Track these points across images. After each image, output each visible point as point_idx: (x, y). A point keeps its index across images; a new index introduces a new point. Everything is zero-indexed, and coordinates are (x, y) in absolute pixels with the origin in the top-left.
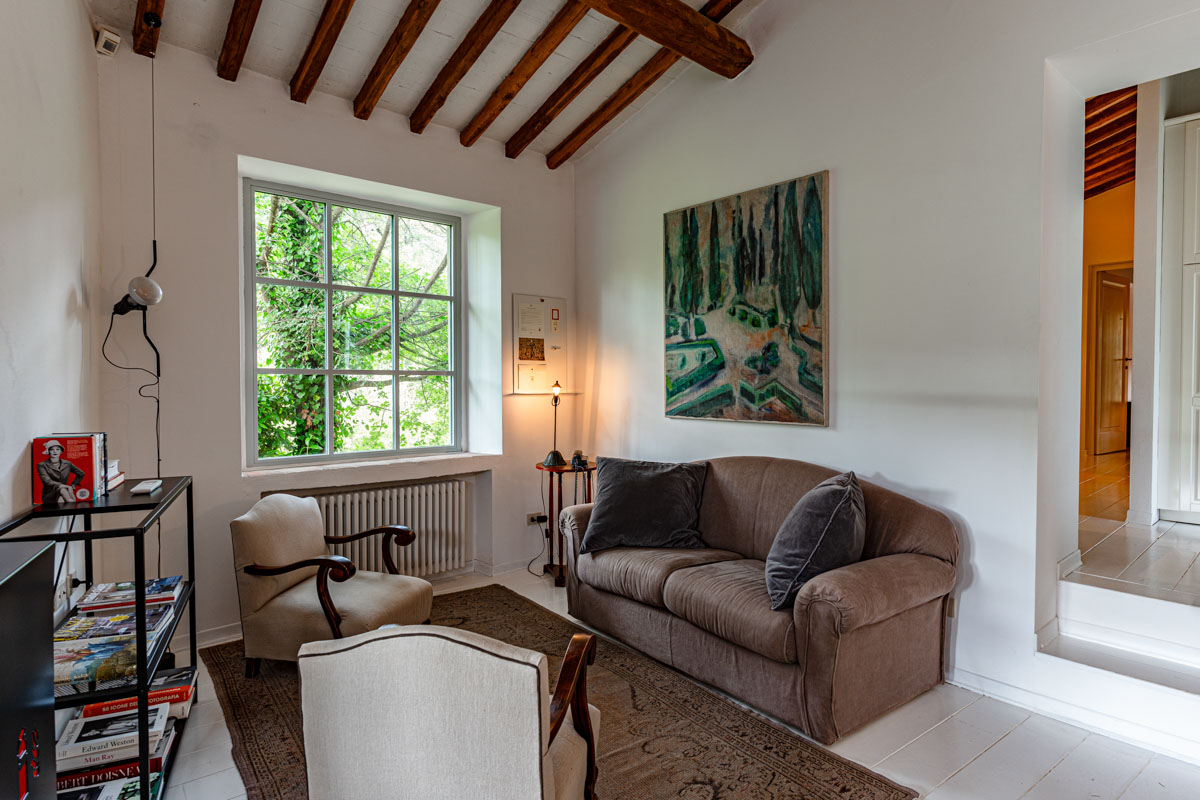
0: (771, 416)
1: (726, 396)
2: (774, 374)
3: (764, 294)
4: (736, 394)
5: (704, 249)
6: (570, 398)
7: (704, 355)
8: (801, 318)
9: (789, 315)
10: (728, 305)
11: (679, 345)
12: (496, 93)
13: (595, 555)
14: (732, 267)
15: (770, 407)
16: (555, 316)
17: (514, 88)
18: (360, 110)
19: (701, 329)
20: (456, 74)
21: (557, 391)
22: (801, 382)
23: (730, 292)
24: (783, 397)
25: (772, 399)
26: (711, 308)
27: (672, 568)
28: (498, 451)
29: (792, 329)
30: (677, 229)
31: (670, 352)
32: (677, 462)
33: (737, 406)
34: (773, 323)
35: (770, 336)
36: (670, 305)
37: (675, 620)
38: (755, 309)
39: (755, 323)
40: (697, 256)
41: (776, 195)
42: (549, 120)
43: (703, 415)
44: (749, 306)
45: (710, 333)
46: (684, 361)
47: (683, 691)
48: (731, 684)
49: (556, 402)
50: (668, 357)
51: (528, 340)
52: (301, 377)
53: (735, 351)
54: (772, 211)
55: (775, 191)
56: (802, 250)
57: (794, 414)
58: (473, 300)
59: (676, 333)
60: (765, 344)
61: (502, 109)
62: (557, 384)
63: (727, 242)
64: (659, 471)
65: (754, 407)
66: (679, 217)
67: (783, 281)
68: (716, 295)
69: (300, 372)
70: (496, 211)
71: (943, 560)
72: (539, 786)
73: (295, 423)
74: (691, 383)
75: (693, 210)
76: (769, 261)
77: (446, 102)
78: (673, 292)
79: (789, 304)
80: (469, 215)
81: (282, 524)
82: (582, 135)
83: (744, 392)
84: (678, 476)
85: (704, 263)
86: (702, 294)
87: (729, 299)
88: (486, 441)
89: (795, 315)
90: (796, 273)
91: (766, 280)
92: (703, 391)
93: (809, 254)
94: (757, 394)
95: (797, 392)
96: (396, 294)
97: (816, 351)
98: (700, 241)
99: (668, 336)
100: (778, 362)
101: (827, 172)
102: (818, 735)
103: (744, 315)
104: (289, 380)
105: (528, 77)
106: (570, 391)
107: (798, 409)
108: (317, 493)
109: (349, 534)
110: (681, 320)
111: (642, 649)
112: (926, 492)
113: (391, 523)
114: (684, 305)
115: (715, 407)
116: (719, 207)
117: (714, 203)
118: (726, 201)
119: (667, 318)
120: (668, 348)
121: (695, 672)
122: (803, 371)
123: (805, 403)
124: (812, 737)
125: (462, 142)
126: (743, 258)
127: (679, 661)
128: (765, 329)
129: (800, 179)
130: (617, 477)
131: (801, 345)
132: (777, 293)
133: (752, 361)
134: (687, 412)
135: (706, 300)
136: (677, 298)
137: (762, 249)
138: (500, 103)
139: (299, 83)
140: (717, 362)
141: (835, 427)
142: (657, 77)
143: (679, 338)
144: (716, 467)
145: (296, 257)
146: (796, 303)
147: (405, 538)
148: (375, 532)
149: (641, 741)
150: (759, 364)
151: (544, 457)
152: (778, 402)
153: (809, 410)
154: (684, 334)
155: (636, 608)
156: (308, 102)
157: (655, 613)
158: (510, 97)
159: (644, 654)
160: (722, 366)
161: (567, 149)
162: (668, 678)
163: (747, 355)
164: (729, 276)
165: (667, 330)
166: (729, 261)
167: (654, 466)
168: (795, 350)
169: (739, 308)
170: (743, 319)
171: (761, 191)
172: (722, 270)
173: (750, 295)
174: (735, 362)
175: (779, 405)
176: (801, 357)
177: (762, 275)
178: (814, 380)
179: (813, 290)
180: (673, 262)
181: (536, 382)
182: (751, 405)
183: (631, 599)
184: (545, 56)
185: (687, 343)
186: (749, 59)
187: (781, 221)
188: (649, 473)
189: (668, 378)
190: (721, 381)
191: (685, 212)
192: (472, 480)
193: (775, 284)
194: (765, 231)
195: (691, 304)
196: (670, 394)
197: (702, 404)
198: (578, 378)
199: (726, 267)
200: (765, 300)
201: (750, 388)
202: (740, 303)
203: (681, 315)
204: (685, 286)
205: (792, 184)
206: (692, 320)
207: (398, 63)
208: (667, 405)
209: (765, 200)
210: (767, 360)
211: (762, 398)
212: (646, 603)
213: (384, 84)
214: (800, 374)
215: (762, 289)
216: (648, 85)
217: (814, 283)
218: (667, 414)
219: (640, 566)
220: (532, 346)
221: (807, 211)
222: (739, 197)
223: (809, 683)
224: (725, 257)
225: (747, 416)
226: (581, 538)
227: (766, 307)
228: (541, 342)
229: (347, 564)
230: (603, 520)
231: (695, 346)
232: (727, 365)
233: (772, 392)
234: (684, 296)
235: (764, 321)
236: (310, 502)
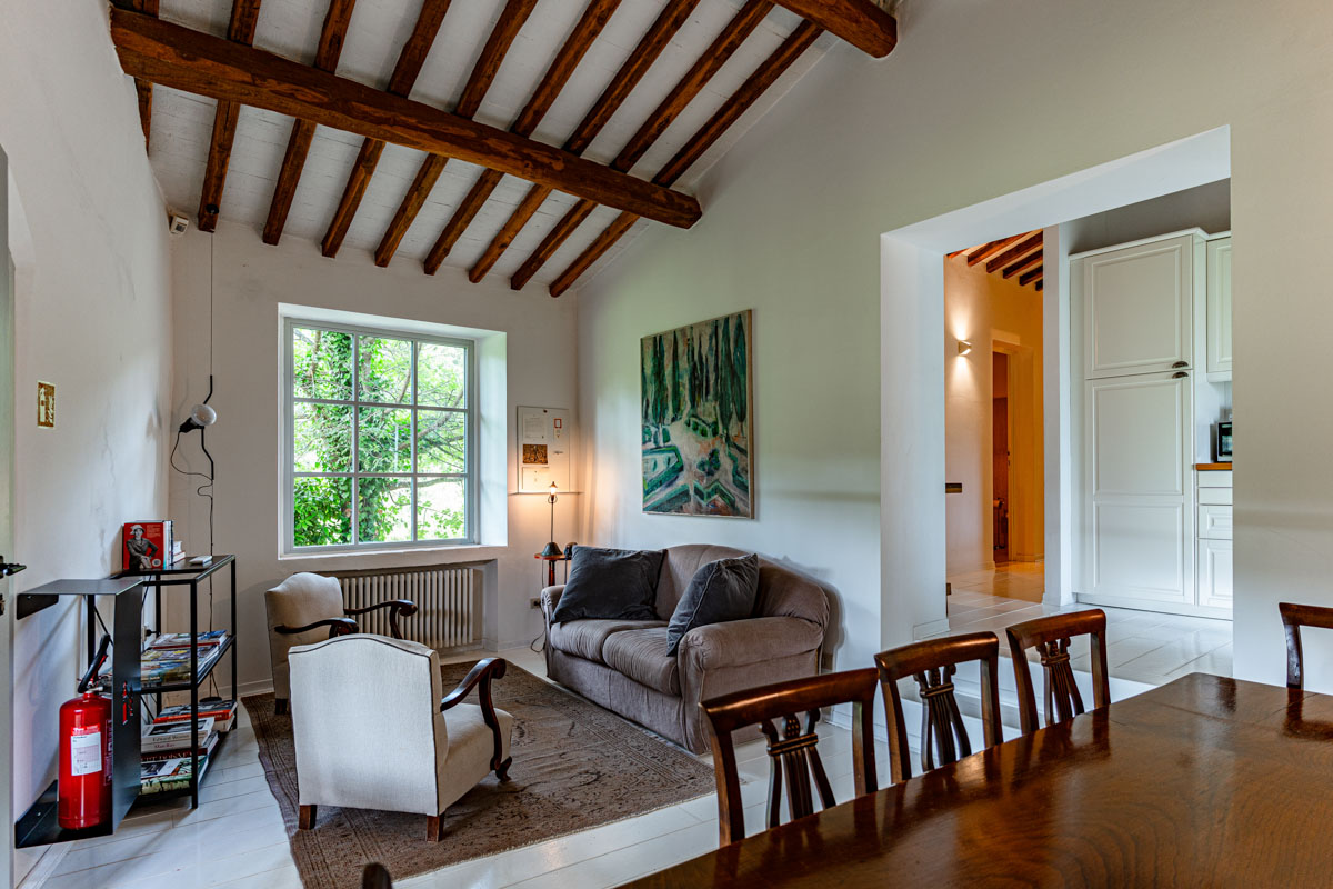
0: (716, 511)
1: (685, 493)
2: (716, 476)
3: (709, 408)
4: (692, 492)
5: (668, 370)
6: (573, 496)
7: (669, 460)
8: (734, 431)
9: (726, 426)
10: (685, 417)
11: (652, 451)
12: (494, 242)
13: (561, 626)
14: (687, 386)
15: (714, 503)
16: (558, 425)
17: (507, 240)
18: (380, 259)
19: (667, 439)
20: (455, 232)
21: (553, 491)
22: (734, 482)
23: (687, 407)
24: (723, 495)
25: (716, 496)
26: (673, 420)
27: (612, 631)
28: (503, 543)
29: (728, 438)
30: (649, 352)
31: (646, 457)
32: (638, 550)
33: (692, 503)
34: (715, 433)
35: (713, 444)
36: (645, 416)
37: (613, 672)
38: (704, 422)
39: (704, 434)
40: (664, 375)
41: (716, 327)
42: (542, 262)
43: (669, 510)
44: (700, 419)
45: (674, 441)
46: (655, 464)
47: (612, 725)
48: (645, 719)
49: (553, 499)
50: (645, 461)
51: (531, 446)
52: (345, 478)
53: (690, 457)
54: (714, 341)
55: (715, 324)
56: (734, 374)
57: (730, 509)
58: (484, 412)
59: (650, 441)
60: (710, 451)
61: (500, 255)
62: (553, 485)
63: (684, 364)
64: (620, 556)
65: (704, 503)
66: (651, 342)
67: (721, 398)
68: (677, 409)
69: (343, 475)
70: (501, 337)
71: (811, 621)
73: (340, 522)
74: (661, 483)
75: (660, 337)
76: (712, 382)
77: (451, 252)
78: (647, 405)
79: (726, 419)
80: (481, 339)
81: (306, 597)
83: (697, 491)
84: (635, 560)
85: (668, 383)
86: (667, 408)
87: (685, 413)
88: (494, 535)
89: (730, 427)
90: (730, 392)
91: (710, 397)
92: (669, 490)
93: (738, 377)
94: (705, 492)
95: (732, 491)
96: (415, 408)
97: (744, 457)
98: (665, 364)
99: (644, 443)
100: (719, 465)
101: (750, 311)
102: (692, 747)
103: (695, 427)
104: (335, 482)
105: (517, 232)
106: (572, 490)
107: (733, 504)
108: (341, 575)
109: (361, 607)
110: (653, 429)
111: (592, 698)
112: (815, 570)
113: (399, 598)
114: (655, 418)
115: (675, 504)
116: (679, 336)
117: (675, 332)
118: (683, 330)
119: (644, 427)
120: (644, 453)
121: (624, 713)
122: (736, 473)
123: (737, 500)
124: (690, 750)
125: (470, 280)
126: (695, 378)
127: (615, 705)
128: (710, 438)
129: (732, 315)
130: (585, 561)
131: (734, 452)
132: (718, 408)
133: (702, 465)
134: (658, 508)
135: (670, 413)
136: (650, 411)
137: (708, 372)
138: (496, 251)
139: (329, 244)
140: (678, 466)
141: (758, 520)
143: (651, 445)
144: (673, 559)
145: (342, 370)
146: (730, 417)
147: (408, 610)
148: (385, 605)
150: (707, 467)
151: (544, 549)
152: (720, 499)
153: (739, 505)
154: (656, 442)
155: (589, 666)
156: (336, 256)
157: (600, 668)
158: (504, 246)
160: (681, 469)
161: (565, 282)
162: (605, 718)
163: (698, 460)
164: (685, 393)
165: (644, 437)
166: (685, 380)
167: (617, 552)
168: (730, 455)
169: (693, 419)
170: (695, 429)
171: (706, 323)
172: (681, 388)
173: (700, 409)
174: (690, 466)
175: (720, 502)
176: (734, 462)
177: (707, 393)
178: (745, 481)
179: (741, 408)
180: (648, 381)
181: (537, 482)
182: (702, 502)
183: (584, 658)
184: (519, 226)
185: (658, 449)
186: (700, 213)
187: (720, 350)
188: (612, 558)
189: (644, 479)
190: (682, 481)
191: (655, 338)
192: (482, 568)
193: (716, 401)
194: (709, 357)
195: (660, 417)
196: (646, 493)
197: (669, 501)
198: (579, 480)
199: (684, 386)
200: (710, 415)
201: (701, 487)
202: (693, 416)
203: (653, 425)
204: (656, 400)
205: (727, 320)
206: (661, 430)
207: (406, 227)
208: (644, 502)
209: (709, 331)
210: (711, 465)
211: (709, 495)
212: (594, 661)
213: (397, 241)
214: (734, 476)
215: (707, 405)
216: (622, 232)
217: (741, 401)
218: (644, 509)
219: (587, 633)
220: (535, 452)
221: (736, 342)
222: (692, 328)
223: (687, 708)
224: (682, 377)
225: (699, 511)
226: (554, 610)
227: (710, 420)
228: (544, 447)
229: (352, 624)
230: (571, 596)
231: (663, 452)
232: (686, 467)
233: (716, 490)
234: (655, 409)
235: (709, 431)
236: (333, 581)
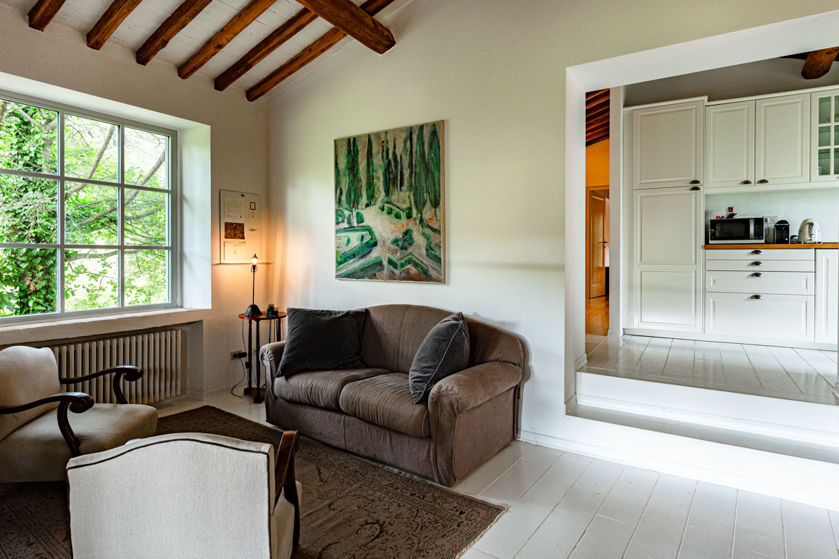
0: (409, 278)
1: (379, 264)
2: (410, 250)
3: (403, 197)
4: (385, 263)
5: (362, 165)
6: (264, 266)
7: (363, 237)
8: (428, 213)
9: (420, 211)
10: (379, 203)
11: (345, 230)
12: (209, 42)
13: (287, 379)
14: (382, 179)
15: (408, 272)
16: (253, 208)
17: (224, 41)
18: (93, 41)
19: (360, 219)
20: (178, 25)
21: (255, 261)
22: (427, 255)
23: (381, 195)
24: (416, 265)
25: (409, 266)
26: (367, 205)
27: (345, 383)
28: (208, 306)
29: (421, 221)
30: (343, 151)
31: (338, 235)
32: (346, 310)
33: (385, 271)
34: (409, 216)
35: (407, 225)
36: (339, 202)
37: (347, 418)
38: (397, 207)
39: (398, 216)
40: (358, 170)
41: (411, 133)
42: (249, 67)
43: (362, 277)
44: (393, 205)
45: (367, 222)
46: (349, 240)
47: (354, 465)
48: (387, 457)
49: (254, 269)
50: (338, 238)
51: (232, 224)
52: (24, 250)
53: (384, 235)
54: (408, 144)
55: (410, 131)
56: (428, 170)
57: (423, 276)
58: (187, 193)
59: (343, 221)
60: (404, 230)
61: (213, 55)
62: (255, 256)
63: (378, 161)
64: (333, 316)
65: (397, 272)
66: (345, 143)
67: (415, 189)
68: (371, 197)
69: (24, 246)
70: (208, 128)
71: (514, 364)
72: (267, 537)
73: (18, 288)
74: (354, 256)
75: (355, 139)
76: (406, 176)
77: (168, 45)
78: (341, 193)
79: (420, 205)
80: (183, 130)
81: (21, 371)
82: (275, 79)
83: (390, 262)
84: (346, 319)
85: (362, 175)
86: (361, 195)
87: (379, 200)
88: (197, 299)
89: (424, 212)
90: (424, 185)
91: (404, 188)
92: (362, 261)
93: (433, 173)
94: (399, 263)
95: (425, 262)
96: (122, 186)
97: (437, 235)
98: (360, 160)
99: (337, 223)
100: (412, 242)
101: (443, 121)
102: (444, 481)
103: (390, 210)
104: (12, 253)
105: (235, 35)
106: (264, 261)
107: (426, 273)
108: (51, 344)
109: (80, 375)
110: (347, 213)
111: (323, 440)
112: (504, 323)
113: (117, 365)
114: (349, 203)
115: (371, 272)
116: (373, 139)
117: (369, 135)
118: (377, 135)
119: (337, 211)
120: (337, 231)
121: (362, 452)
122: (429, 248)
123: (430, 269)
124: (441, 483)
125: (180, 75)
126: (389, 173)
127: (350, 446)
128: (404, 220)
129: (427, 124)
130: (303, 322)
131: (428, 231)
132: (412, 197)
133: (396, 241)
134: (351, 276)
135: (364, 200)
136: (344, 198)
137: (402, 168)
138: (212, 50)
139: (39, 15)
140: (372, 242)
141: (449, 283)
142: (330, 46)
143: (345, 225)
144: (372, 313)
145: (20, 151)
146: (424, 204)
147: (133, 375)
148: (110, 371)
149: (327, 502)
150: (400, 243)
152: (413, 268)
153: (432, 273)
154: (349, 222)
155: (319, 412)
156: (45, 29)
157: (333, 415)
158: (220, 47)
159: (326, 444)
160: (375, 244)
161: (262, 88)
162: (343, 458)
163: (392, 237)
164: (380, 184)
165: (337, 219)
166: (379, 174)
167: (329, 313)
168: (423, 234)
169: (387, 206)
170: (389, 213)
171: (401, 130)
172: (375, 180)
173: (394, 198)
174: (384, 242)
175: (413, 270)
176: (428, 239)
177: (402, 184)
178: (436, 255)
179: (435, 197)
180: (341, 173)
181: (238, 255)
182: (395, 271)
183: (315, 406)
184: (249, 22)
185: (351, 228)
186: (393, 43)
187: (414, 150)
188: (327, 318)
189: (337, 253)
190: (375, 254)
191: (349, 139)
192: (187, 328)
193: (410, 191)
194: (403, 156)
195: (353, 203)
196: (339, 263)
197: (362, 270)
198: (269, 253)
199: (378, 178)
200: (404, 201)
201: (394, 259)
202: (388, 203)
203: (346, 209)
204: (349, 190)
205: (421, 127)
206: (354, 213)
207: (130, 11)
208: (337, 271)
209: (404, 136)
210: (405, 241)
211: (402, 265)
212: (326, 408)
213: (116, 25)
214: (427, 250)
215: (402, 194)
216: (323, 51)
217: (435, 191)
218: (336, 277)
219: (323, 383)
220: (235, 228)
221: (431, 145)
222: (386, 132)
223: (439, 449)
224: (377, 172)
225: (392, 277)
226: (277, 367)
227: (405, 206)
228: (242, 225)
230: (293, 352)
231: (357, 230)
232: (378, 244)
233: (409, 262)
234: (349, 196)
235: (403, 215)
236: (46, 351)
